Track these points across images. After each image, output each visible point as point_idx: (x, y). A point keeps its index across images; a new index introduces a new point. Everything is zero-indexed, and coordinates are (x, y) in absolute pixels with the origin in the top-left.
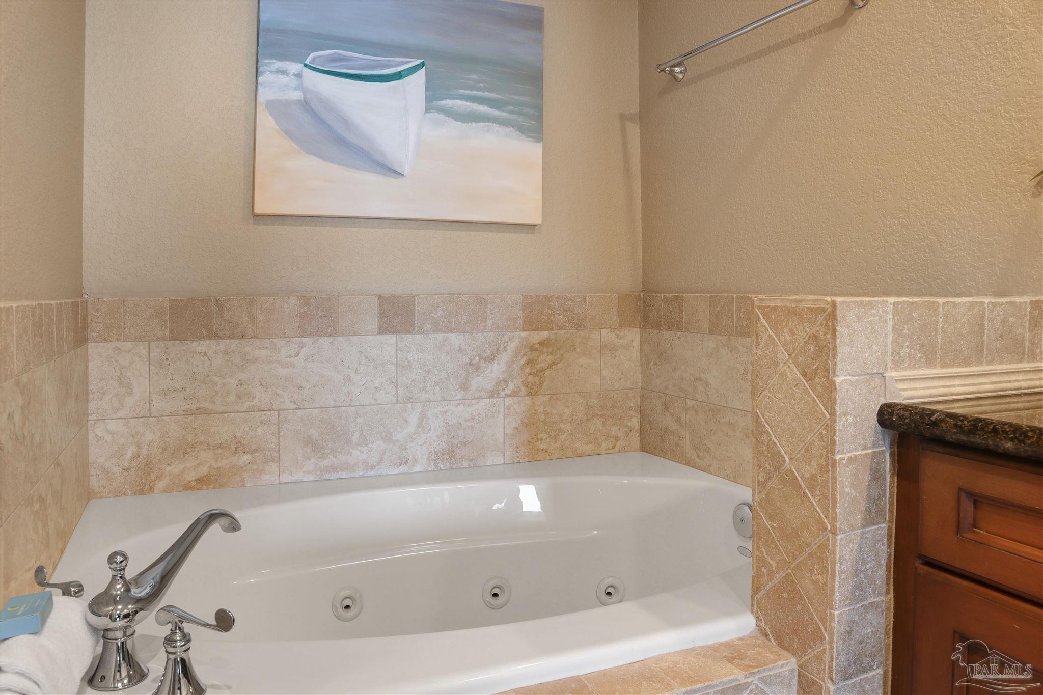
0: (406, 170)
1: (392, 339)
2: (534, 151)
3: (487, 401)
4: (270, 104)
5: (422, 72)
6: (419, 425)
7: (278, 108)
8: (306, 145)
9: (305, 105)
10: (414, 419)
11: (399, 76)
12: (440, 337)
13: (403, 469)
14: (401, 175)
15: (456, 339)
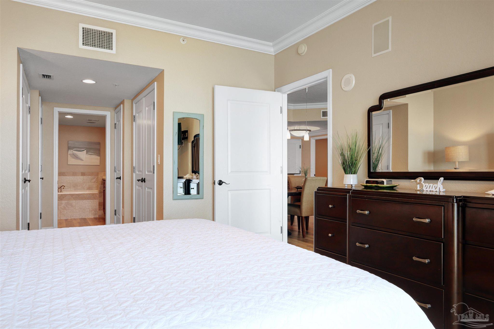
0: (84, 160)
1: (82, 176)
2: (99, 158)
3: (93, 183)
4: (69, 154)
5: (86, 150)
6: (86, 185)
7: (70, 154)
8: (73, 158)
9: (73, 154)
10: (85, 185)
11: (83, 151)
12: (88, 176)
13: (84, 189)
14: (83, 160)
15: (90, 177)
